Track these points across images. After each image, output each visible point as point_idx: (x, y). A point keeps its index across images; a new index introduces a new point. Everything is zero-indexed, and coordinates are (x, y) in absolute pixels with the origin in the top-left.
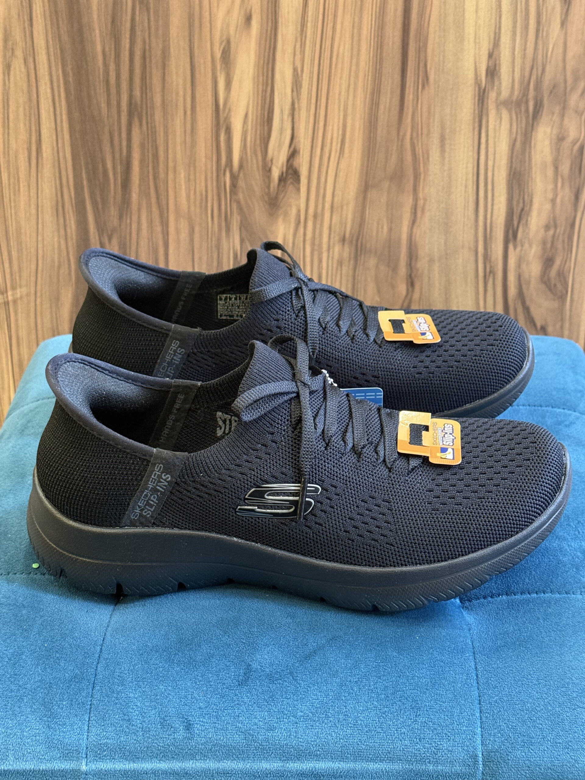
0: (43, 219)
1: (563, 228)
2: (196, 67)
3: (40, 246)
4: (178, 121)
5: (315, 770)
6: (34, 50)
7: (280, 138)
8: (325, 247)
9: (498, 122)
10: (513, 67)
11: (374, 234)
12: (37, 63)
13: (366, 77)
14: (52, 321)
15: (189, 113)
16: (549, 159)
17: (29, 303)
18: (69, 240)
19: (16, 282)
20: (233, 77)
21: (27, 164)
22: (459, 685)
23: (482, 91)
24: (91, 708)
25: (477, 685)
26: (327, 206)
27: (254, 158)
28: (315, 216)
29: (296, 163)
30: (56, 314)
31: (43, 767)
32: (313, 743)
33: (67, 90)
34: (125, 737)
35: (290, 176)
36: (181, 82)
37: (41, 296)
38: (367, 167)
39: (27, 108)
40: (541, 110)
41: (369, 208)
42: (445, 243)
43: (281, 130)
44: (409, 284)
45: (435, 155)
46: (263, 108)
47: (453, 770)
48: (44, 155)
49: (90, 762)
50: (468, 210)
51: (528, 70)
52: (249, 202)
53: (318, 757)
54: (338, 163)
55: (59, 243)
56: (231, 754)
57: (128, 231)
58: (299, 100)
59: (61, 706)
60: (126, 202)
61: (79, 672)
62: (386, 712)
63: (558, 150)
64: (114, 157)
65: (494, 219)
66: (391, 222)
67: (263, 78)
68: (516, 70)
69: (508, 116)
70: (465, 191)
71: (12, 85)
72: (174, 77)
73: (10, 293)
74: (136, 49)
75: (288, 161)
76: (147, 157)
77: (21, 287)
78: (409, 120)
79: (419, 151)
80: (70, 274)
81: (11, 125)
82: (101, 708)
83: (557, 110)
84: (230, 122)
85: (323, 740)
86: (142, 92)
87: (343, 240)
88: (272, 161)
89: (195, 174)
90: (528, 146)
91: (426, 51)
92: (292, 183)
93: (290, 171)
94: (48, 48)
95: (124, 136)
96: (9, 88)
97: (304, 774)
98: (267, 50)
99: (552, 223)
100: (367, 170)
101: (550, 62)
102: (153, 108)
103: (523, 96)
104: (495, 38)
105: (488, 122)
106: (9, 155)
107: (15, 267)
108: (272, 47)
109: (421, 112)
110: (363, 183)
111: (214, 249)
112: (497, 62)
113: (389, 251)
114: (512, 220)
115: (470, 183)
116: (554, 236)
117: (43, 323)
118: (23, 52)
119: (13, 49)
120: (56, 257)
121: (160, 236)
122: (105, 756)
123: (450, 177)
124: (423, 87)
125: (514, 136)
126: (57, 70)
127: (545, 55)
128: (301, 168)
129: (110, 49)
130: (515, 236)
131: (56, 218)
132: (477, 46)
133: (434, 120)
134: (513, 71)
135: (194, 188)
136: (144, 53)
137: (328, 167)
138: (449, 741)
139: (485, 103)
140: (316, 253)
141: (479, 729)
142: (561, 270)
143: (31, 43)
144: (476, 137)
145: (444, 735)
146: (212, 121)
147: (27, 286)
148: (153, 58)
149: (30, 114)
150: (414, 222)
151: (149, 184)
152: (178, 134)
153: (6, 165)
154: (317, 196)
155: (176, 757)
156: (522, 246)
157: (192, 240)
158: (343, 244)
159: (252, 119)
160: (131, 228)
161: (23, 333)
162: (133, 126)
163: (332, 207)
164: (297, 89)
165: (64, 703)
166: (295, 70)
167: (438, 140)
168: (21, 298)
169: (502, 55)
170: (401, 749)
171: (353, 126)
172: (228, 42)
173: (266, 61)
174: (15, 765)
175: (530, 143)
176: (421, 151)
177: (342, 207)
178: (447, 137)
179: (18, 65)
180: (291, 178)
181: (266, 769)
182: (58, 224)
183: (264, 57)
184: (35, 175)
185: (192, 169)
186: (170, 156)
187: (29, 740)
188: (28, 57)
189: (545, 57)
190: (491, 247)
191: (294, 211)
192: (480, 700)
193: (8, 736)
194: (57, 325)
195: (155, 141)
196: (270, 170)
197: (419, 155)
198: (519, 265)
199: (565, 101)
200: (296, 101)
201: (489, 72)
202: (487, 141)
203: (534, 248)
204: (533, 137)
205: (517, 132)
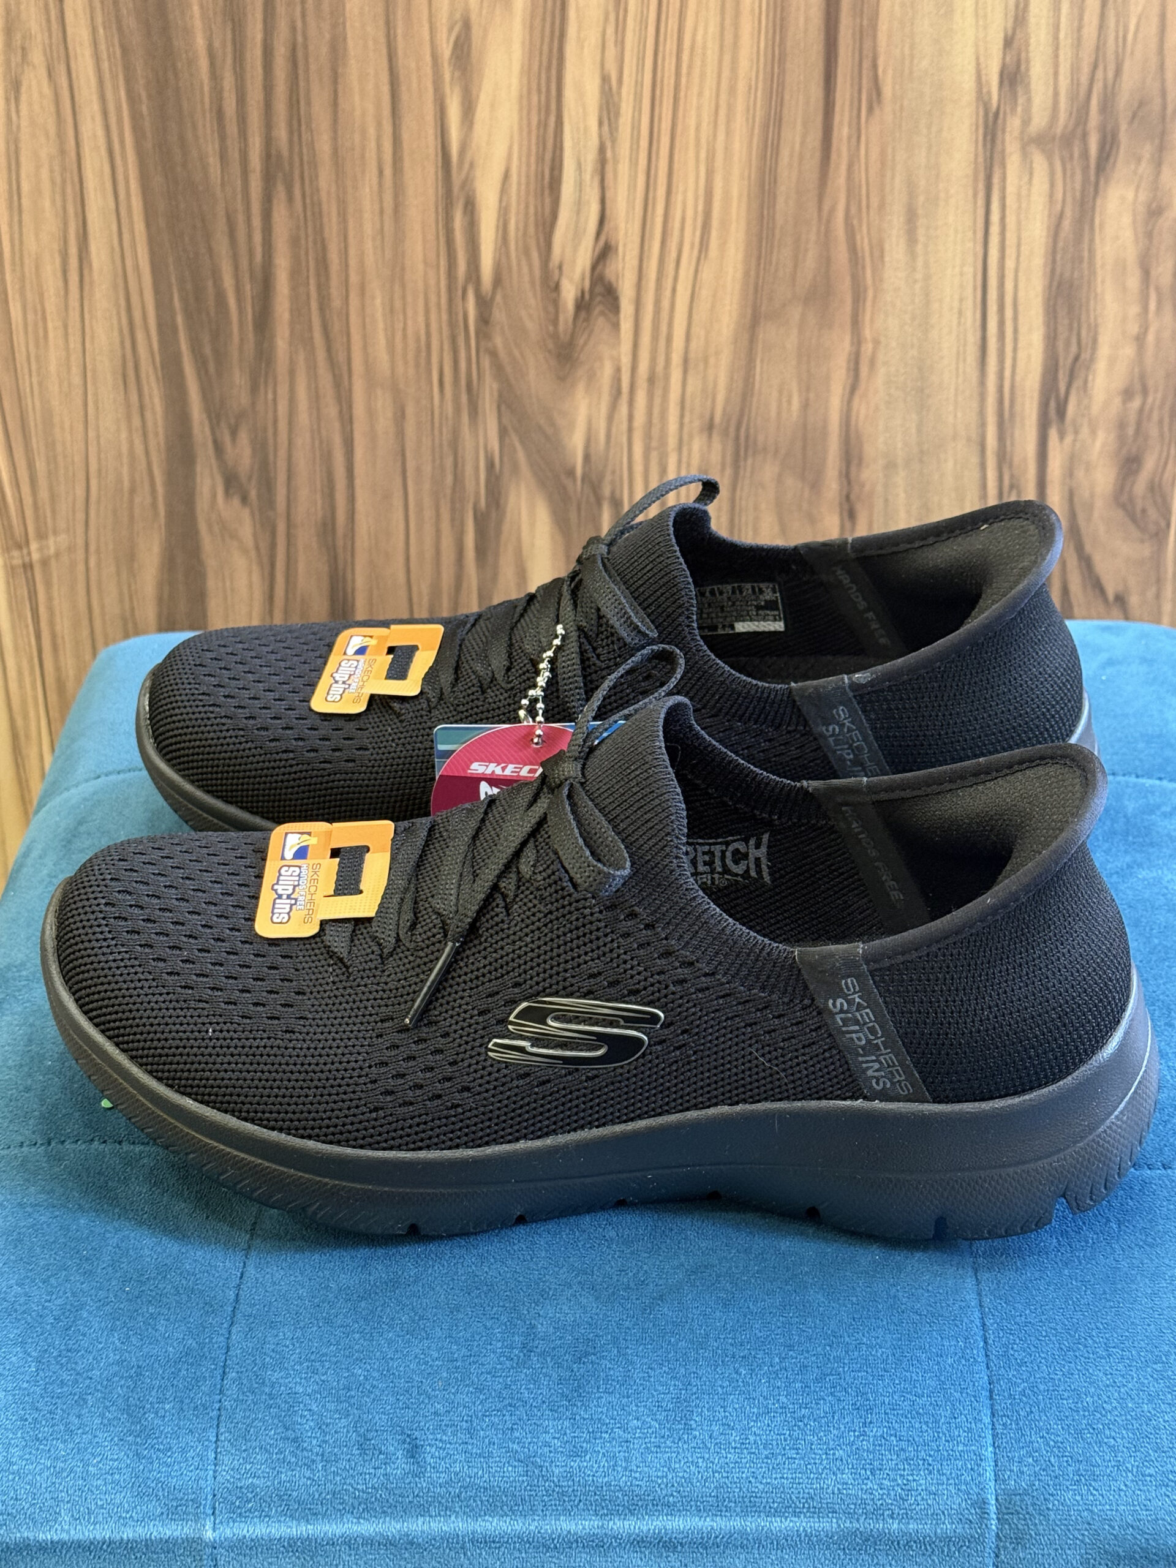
0: (96, 395)
1: (1159, 395)
2: (402, 78)
3: (93, 450)
4: (367, 190)
5: (666, 1534)
6: (66, 48)
7: (577, 222)
8: (672, 442)
9: (1026, 179)
10: (1056, 65)
11: (773, 414)
12: (74, 75)
13: (753, 91)
14: (121, 601)
15: (388, 171)
16: (1131, 254)
17: (73, 565)
18: (151, 436)
19: (46, 523)
20: (478, 96)
21: (61, 284)
22: (950, 1361)
23: (991, 115)
24: (219, 1416)
25: (984, 1359)
26: (676, 358)
27: (524, 262)
28: (651, 380)
29: (610, 271)
30: (129, 586)
31: (128, 1534)
32: (660, 1481)
33: (137, 129)
34: (289, 1473)
35: (599, 299)
36: (371, 109)
37: (98, 551)
38: (757, 277)
39: (57, 168)
40: (1114, 152)
41: (762, 361)
42: (919, 431)
43: (579, 205)
44: (846, 514)
45: (896, 250)
46: (540, 159)
47: (939, 1531)
48: (96, 264)
49: (221, 1523)
50: (965, 360)
51: (1086, 69)
52: (516, 353)
53: (671, 1509)
54: (696, 271)
55: (131, 443)
56: (498, 1504)
57: (270, 415)
58: (614, 141)
59: (161, 1413)
60: (264, 356)
61: (194, 1344)
62: (804, 1416)
63: (1149, 235)
64: (236, 268)
65: (1018, 378)
66: (808, 390)
67: (539, 97)
68: (1062, 71)
69: (1045, 165)
70: (959, 323)
71: (24, 123)
72: (357, 98)
73: (34, 546)
74: (275, 42)
75: (594, 268)
76: (304, 264)
77: (55, 533)
78: (842, 181)
79: (863, 242)
80: (154, 505)
81: (25, 202)
82: (239, 1415)
83: (1147, 150)
84: (474, 191)
85: (681, 1474)
86: (291, 133)
87: (710, 427)
88: (560, 267)
89: (404, 297)
90: (1087, 228)
91: (875, 37)
92: (602, 313)
93: (599, 289)
94: (95, 44)
95: (257, 222)
96: (19, 127)
97: (643, 1542)
98: (547, 40)
99: (1138, 387)
100: (756, 284)
101: (1132, 53)
102: (314, 164)
103: (1077, 125)
104: (1017, 5)
105: (1004, 179)
106: (22, 265)
107: (44, 494)
108: (557, 33)
109: (867, 164)
110: (749, 311)
111: (446, 448)
112: (1023, 55)
113: (804, 448)
114: (1055, 379)
115: (969, 303)
116: (1141, 410)
117: (102, 607)
118: (45, 54)
119: (23, 49)
120: (125, 471)
121: (337, 425)
122: (250, 1510)
123: (927, 295)
124: (870, 109)
125: (1059, 207)
126: (116, 88)
127: (1120, 40)
128: (620, 282)
129: (224, 44)
130: (1061, 413)
131: (122, 393)
132: (981, 23)
133: (893, 178)
134: (1056, 74)
135: (401, 325)
136: (294, 50)
137: (676, 279)
138: (930, 1473)
139: (999, 142)
140: (654, 456)
141: (991, 1449)
142: (1157, 479)
143: (60, 35)
144: (981, 212)
145: (921, 1463)
146: (437, 188)
147: (68, 529)
148: (311, 60)
149: (64, 181)
150: (853, 389)
151: (310, 321)
152: (367, 216)
153: (17, 287)
154: (655, 338)
155: (389, 1511)
156: (1076, 432)
157: (400, 434)
158: (710, 436)
159: (519, 184)
160: (275, 411)
161: (64, 626)
162: (275, 202)
163: (686, 361)
164: (609, 119)
165: (167, 1407)
166: (605, 79)
167: (901, 219)
168: (57, 555)
169: (1033, 41)
170: (836, 1491)
171: (727, 193)
172: (467, 25)
173: (545, 63)
174: (72, 1532)
175: (1092, 220)
176: (866, 241)
177: (706, 360)
178: (920, 212)
179: (35, 82)
180: (600, 302)
181: (569, 1532)
182: (128, 405)
183: (541, 54)
184: (77, 304)
185: (397, 288)
186: (353, 262)
187: (99, 1482)
188: (56, 62)
189: (1121, 44)
190: (1012, 436)
191: (608, 371)
192: (991, 1391)
193: (58, 1474)
194: (132, 609)
195: (319, 231)
196: (557, 288)
197: (863, 249)
198: (1070, 472)
199: (1163, 133)
200: (608, 144)
201: (1005, 77)
202: (1003, 218)
203: (1101, 436)
204: (1098, 210)
205: (1064, 201)
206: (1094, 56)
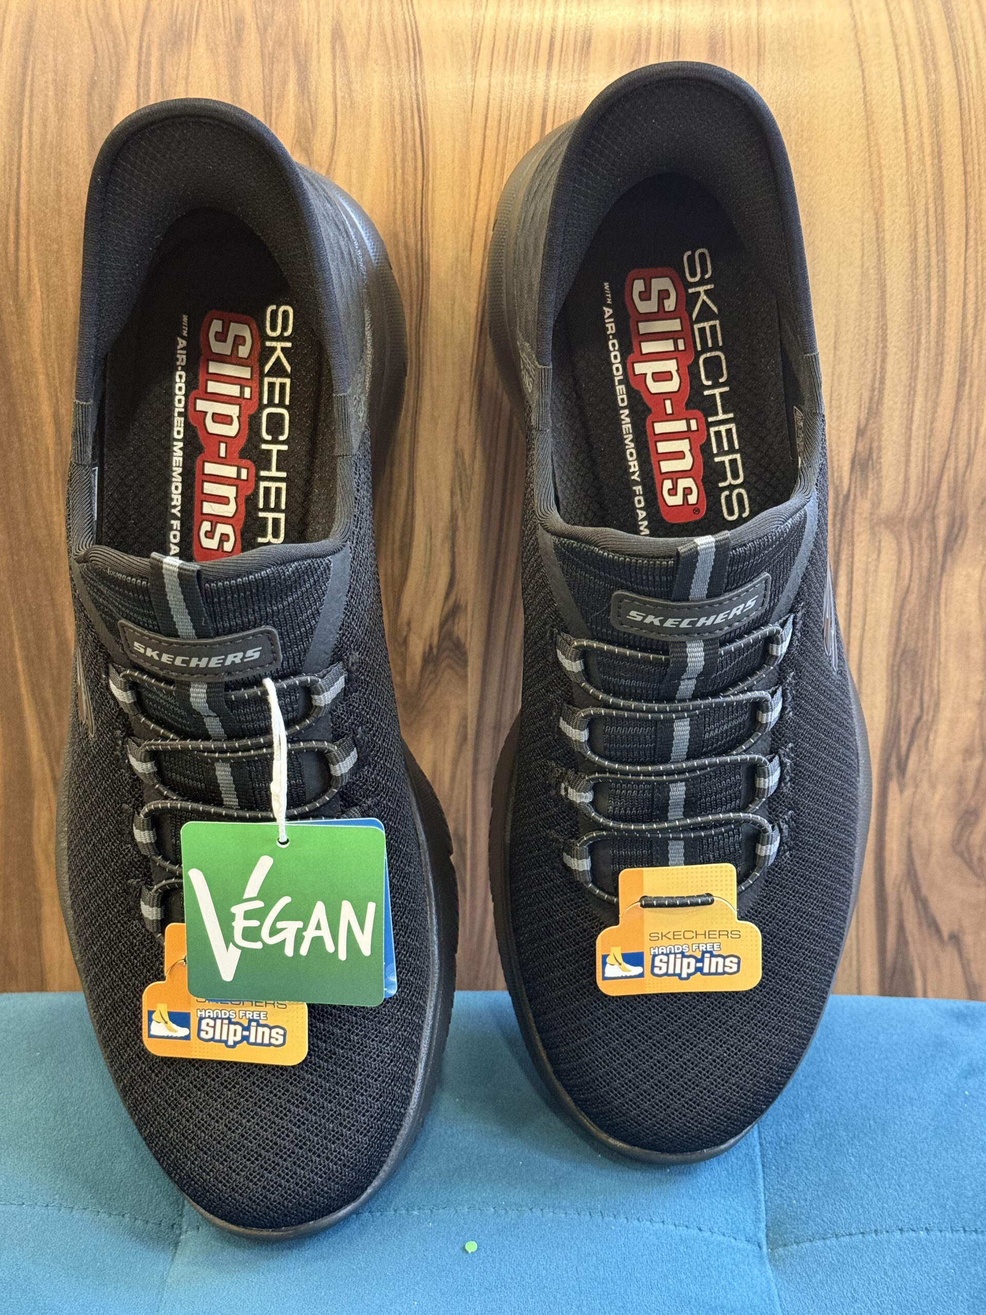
7: (427, 582)
9: (874, 556)
10: (908, 454)
16: (976, 627)
23: (841, 497)
28: (497, 729)
29: (459, 629)
40: (962, 533)
43: (429, 567)
51: (937, 458)
58: (465, 511)
68: (913, 458)
69: (894, 545)
75: (442, 625)
88: (409, 624)
90: (933, 602)
92: (449, 666)
93: (447, 644)
99: (978, 745)
103: (927, 507)
104: (871, 399)
105: (852, 556)
112: (875, 444)
114: (897, 736)
125: (906, 582)
128: (468, 638)
130: (902, 768)
134: (907, 462)
139: (848, 521)
154: (502, 691)
156: (917, 786)
164: (461, 490)
166: (458, 454)
169: (885, 431)
175: (939, 595)
180: (448, 657)
189: (973, 436)
191: (454, 718)
196: (405, 642)
198: (909, 822)
200: (460, 514)
201: (857, 461)
202: (850, 592)
203: (941, 790)
204: (944, 585)
205: (911, 576)
206: (946, 446)
